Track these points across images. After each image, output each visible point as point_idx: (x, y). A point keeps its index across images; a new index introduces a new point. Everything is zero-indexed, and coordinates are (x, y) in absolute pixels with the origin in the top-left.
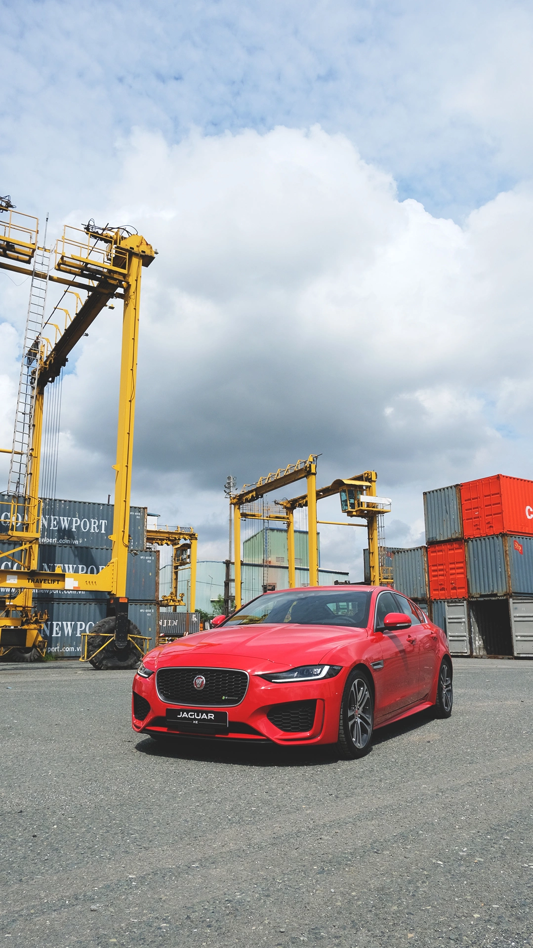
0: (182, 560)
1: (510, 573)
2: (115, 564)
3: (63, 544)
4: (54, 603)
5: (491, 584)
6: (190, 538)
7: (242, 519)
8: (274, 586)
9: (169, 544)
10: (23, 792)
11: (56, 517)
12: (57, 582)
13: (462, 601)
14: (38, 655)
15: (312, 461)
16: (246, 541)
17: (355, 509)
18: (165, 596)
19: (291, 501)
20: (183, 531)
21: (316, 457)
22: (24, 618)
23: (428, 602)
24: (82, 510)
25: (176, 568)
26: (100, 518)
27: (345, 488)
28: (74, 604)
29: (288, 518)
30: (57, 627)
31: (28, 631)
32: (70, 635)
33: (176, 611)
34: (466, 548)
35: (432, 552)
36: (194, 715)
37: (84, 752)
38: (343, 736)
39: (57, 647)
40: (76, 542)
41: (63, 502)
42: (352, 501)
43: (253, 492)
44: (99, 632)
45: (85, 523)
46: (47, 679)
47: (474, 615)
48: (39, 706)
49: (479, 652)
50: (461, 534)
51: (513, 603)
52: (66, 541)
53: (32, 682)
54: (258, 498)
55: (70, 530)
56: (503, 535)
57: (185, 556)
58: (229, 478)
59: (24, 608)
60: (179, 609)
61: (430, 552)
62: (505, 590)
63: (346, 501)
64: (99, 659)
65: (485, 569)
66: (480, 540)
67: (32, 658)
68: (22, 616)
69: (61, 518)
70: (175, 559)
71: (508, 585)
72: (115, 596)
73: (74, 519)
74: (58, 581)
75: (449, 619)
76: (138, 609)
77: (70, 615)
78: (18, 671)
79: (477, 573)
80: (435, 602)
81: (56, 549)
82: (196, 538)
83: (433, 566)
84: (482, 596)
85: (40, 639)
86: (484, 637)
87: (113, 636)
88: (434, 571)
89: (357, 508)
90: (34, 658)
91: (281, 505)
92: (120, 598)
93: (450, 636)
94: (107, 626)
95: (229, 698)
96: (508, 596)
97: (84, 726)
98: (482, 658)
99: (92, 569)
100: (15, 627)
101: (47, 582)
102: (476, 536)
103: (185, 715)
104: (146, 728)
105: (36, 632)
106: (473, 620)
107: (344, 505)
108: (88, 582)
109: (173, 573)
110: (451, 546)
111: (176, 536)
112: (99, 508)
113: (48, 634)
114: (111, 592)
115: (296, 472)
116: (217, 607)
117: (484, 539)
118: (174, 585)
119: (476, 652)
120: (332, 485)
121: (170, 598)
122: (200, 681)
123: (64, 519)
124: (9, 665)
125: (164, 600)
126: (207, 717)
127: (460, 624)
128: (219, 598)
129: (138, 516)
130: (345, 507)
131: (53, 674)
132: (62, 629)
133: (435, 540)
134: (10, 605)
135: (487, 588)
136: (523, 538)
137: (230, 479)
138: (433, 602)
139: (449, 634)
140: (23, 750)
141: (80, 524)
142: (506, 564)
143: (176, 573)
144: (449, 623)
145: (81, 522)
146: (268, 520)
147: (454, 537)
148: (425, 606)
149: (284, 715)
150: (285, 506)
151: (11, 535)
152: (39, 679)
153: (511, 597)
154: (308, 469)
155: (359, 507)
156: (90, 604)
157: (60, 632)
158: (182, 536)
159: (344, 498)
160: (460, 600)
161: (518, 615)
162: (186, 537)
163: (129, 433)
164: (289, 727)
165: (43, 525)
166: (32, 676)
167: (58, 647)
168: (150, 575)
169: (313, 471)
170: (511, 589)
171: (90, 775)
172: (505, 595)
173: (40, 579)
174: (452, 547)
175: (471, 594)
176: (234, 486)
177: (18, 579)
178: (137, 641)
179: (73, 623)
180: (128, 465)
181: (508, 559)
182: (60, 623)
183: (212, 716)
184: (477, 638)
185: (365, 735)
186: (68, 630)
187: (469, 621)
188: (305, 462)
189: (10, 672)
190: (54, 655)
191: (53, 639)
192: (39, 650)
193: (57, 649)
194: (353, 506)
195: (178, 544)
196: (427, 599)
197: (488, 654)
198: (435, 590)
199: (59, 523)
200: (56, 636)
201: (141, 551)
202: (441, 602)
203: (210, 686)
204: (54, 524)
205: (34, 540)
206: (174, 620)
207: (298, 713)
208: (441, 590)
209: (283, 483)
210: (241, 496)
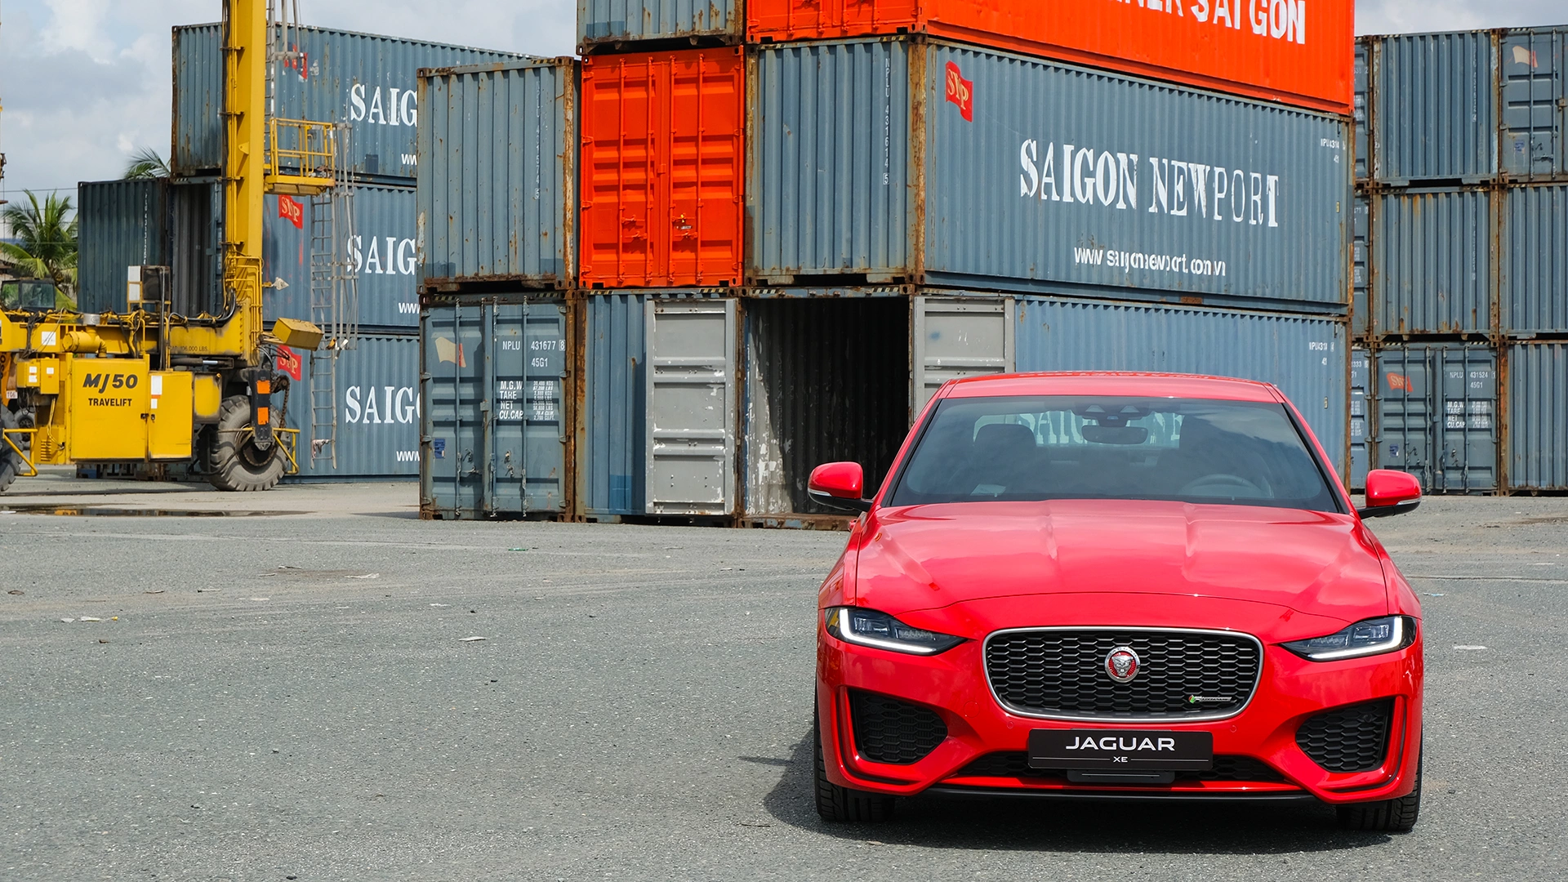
1: (922, 194)
5: (845, 234)
13: (715, 297)
23: (569, 295)
34: (752, 81)
35: (599, 86)
36: (1117, 742)
47: (758, 356)
49: (768, 503)
50: (735, 21)
51: (927, 313)
56: (912, 39)
61: (592, 83)
62: (897, 262)
65: (825, 174)
66: (815, 50)
71: (911, 242)
75: (660, 368)
79: (790, 189)
80: (599, 298)
83: (600, 144)
84: (801, 281)
86: (788, 444)
88: (601, 166)
93: (660, 440)
96: (910, 288)
98: (781, 525)
102: (799, 34)
104: (944, 781)
106: (755, 374)
110: (688, 66)
117: (832, 49)
119: (757, 501)
122: (1123, 658)
126: (1156, 746)
127: (703, 391)
133: (617, 35)
135: (825, 252)
136: (976, 54)
138: (592, 298)
139: (656, 430)
142: (911, 157)
144: (657, 385)
147: (703, 29)
148: (555, 311)
149: (1329, 735)
153: (920, 287)
160: (708, 295)
161: (939, 363)
164: (1340, 760)
170: (922, 257)
172: (897, 281)
174: (691, 72)
175: (756, 271)
181: (922, 137)
183: (1169, 743)
184: (763, 449)
187: (741, 381)
196: (565, 284)
197: (795, 510)
198: (599, 247)
202: (624, 298)
207: (1356, 730)
208: (628, 248)
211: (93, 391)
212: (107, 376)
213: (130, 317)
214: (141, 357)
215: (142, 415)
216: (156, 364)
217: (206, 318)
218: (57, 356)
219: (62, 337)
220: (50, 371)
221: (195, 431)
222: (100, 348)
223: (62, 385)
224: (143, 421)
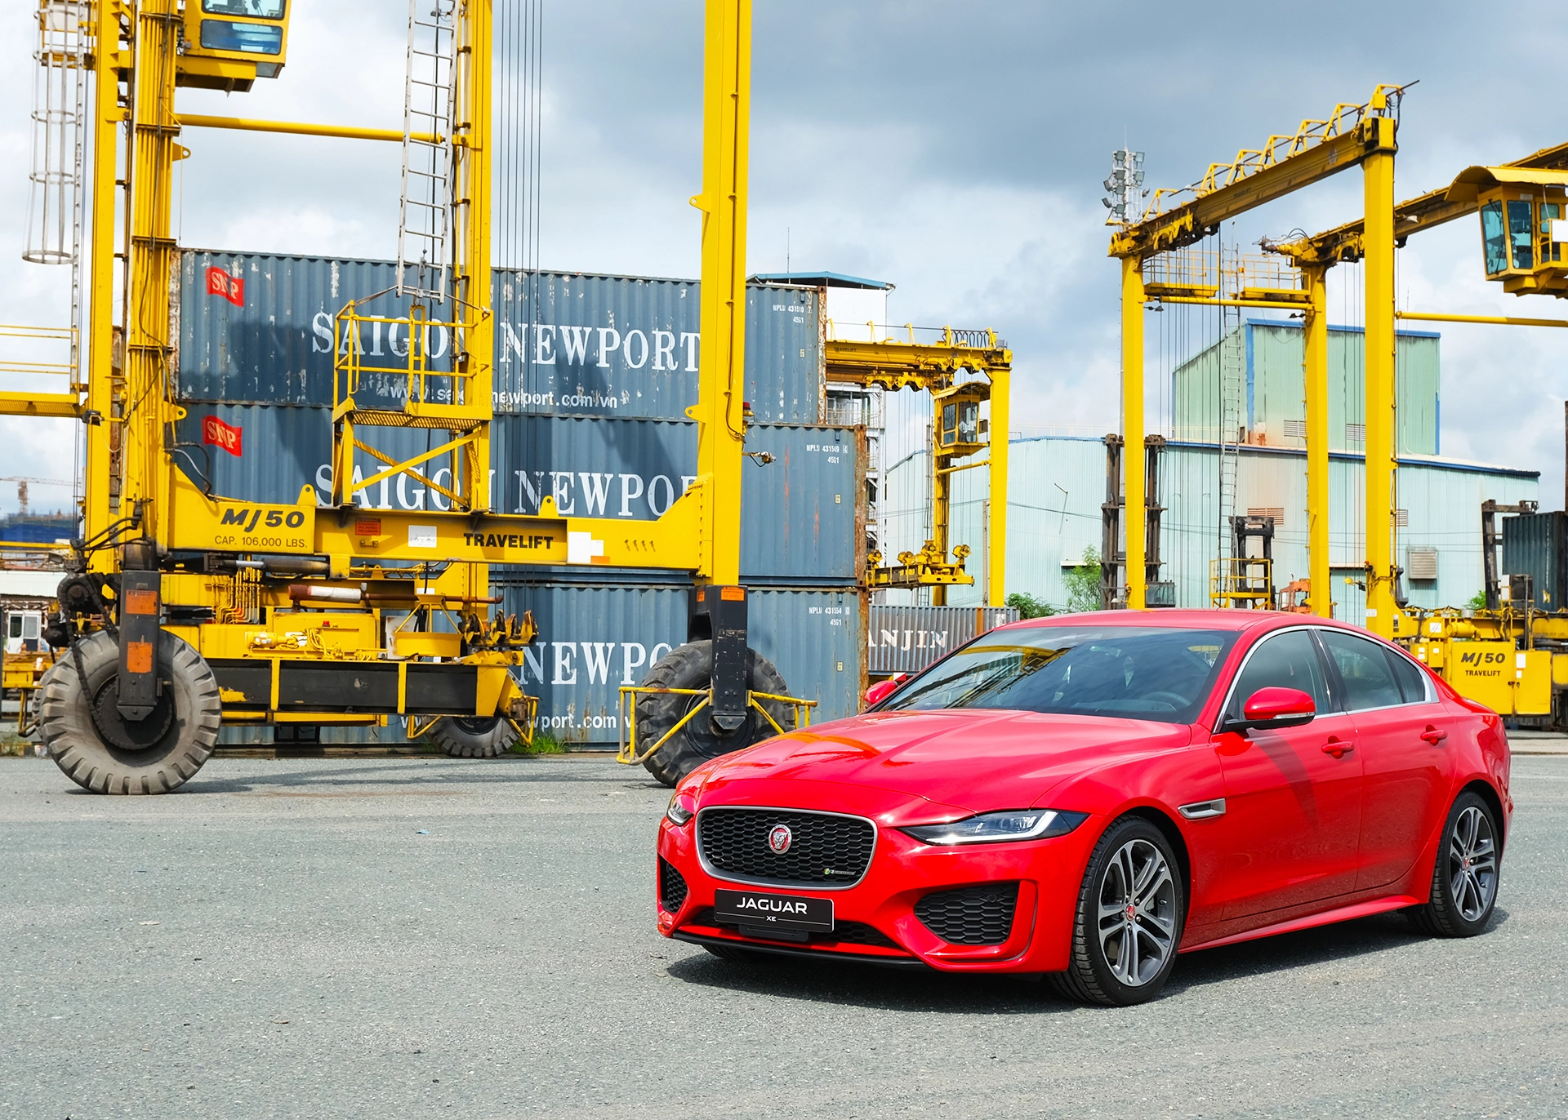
0: (962, 437)
2: (707, 491)
3: (573, 410)
4: (552, 588)
6: (986, 365)
7: (1150, 304)
8: (1271, 520)
9: (919, 385)
10: (426, 1027)
11: (549, 327)
12: (544, 543)
14: (514, 737)
15: (1382, 105)
16: (1184, 368)
17: (1530, 267)
18: (907, 554)
19: (1318, 241)
20: (963, 343)
21: (1399, 93)
22: (468, 632)
24: (624, 303)
25: (944, 462)
26: (682, 325)
27: (1497, 195)
28: (611, 589)
29: (1307, 297)
30: (564, 658)
31: (479, 670)
32: (604, 682)
33: (943, 603)
36: (769, 903)
37: (557, 973)
38: (1085, 957)
39: (566, 714)
40: (611, 402)
41: (566, 279)
42: (1523, 239)
43: (1184, 214)
44: (666, 682)
45: (636, 341)
46: (524, 810)
48: (486, 879)
52: (582, 400)
53: (483, 818)
54: (1199, 237)
55: (591, 364)
57: (970, 426)
58: (1120, 157)
59: (467, 602)
60: (954, 596)
63: (1501, 241)
64: (669, 757)
67: (497, 745)
68: (461, 626)
69: (565, 329)
70: (939, 438)
72: (708, 582)
73: (603, 332)
74: (549, 539)
76: (803, 604)
77: (601, 622)
78: (451, 786)
81: (551, 425)
82: (1007, 365)
85: (515, 693)
87: (706, 696)
89: (1538, 266)
90: (503, 746)
91: (1282, 253)
92: (722, 587)
94: (688, 667)
95: (837, 872)
97: (575, 924)
99: (661, 486)
100: (443, 659)
101: (518, 543)
103: (751, 904)
104: (680, 928)
105: (502, 673)
107: (1492, 255)
108: (631, 543)
109: (934, 480)
111: (941, 361)
112: (676, 296)
113: (540, 677)
114: (697, 570)
115: (1327, 147)
116: (1080, 587)
118: (936, 519)
120: (1454, 185)
121: (923, 560)
122: (782, 836)
123: (571, 332)
124: (432, 767)
125: (904, 568)
126: (794, 909)
128: (1088, 558)
129: (799, 314)
130: (1496, 261)
131: (542, 796)
132: (579, 663)
134: (425, 596)
137: (1123, 160)
140: (436, 964)
141: (622, 345)
143: (944, 480)
145: (623, 338)
146: (1238, 306)
149: (950, 911)
150: (1296, 257)
151: (413, 413)
152: (504, 811)
154: (1367, 136)
155: (1545, 260)
156: (658, 590)
157: (575, 672)
158: (958, 361)
159: (1494, 230)
162: (975, 362)
163: (735, 96)
164: (960, 934)
165: (513, 353)
166: (485, 802)
167: (571, 716)
168: (838, 500)
169: (1385, 141)
171: (556, 1009)
173: (499, 536)
176: (1137, 181)
177: (438, 536)
178: (775, 709)
179: (611, 646)
180: (737, 195)
182: (573, 646)
183: (803, 907)
185: (1154, 959)
186: (598, 666)
188: (1360, 111)
189: (432, 787)
190: (559, 737)
191: (555, 690)
192: (515, 723)
193: (566, 722)
194: (1524, 254)
195: (949, 384)
199: (557, 344)
200: (564, 682)
201: (808, 429)
203: (801, 847)
204: (544, 348)
205: (476, 426)
206: (937, 631)
207: (979, 907)
209: (1285, 186)
210: (1146, 229)
211: (1469, 666)
212: (1481, 654)
213: (1500, 613)
214: (1509, 641)
215: (1509, 683)
216: (1522, 645)
217: (1564, 612)
218: (1442, 640)
219: (1446, 626)
220: (1436, 651)
221: (1553, 695)
222: (1475, 633)
223: (1445, 660)
224: (1510, 687)
